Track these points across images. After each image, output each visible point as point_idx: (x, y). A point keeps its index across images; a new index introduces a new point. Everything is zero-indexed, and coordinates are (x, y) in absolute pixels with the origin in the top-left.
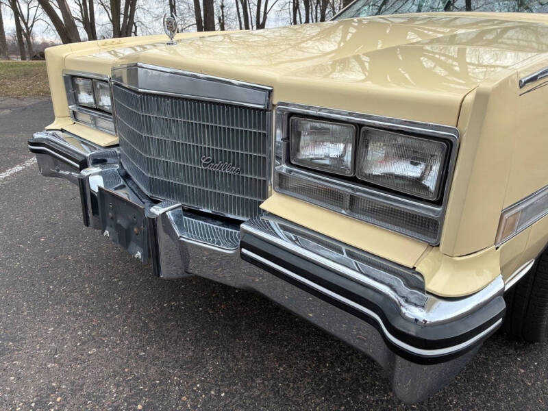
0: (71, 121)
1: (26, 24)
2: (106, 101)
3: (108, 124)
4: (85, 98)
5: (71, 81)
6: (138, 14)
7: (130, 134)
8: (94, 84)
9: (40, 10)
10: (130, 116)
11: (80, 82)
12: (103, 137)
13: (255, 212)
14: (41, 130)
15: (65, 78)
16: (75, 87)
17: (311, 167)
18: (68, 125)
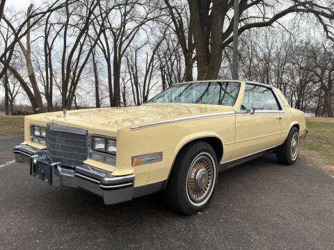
0: (30, 141)
1: (11, 95)
2: (44, 134)
3: (43, 142)
4: (37, 133)
5: (33, 127)
6: (78, 91)
7: (51, 145)
8: (41, 129)
9: (21, 88)
10: (50, 139)
11: (36, 128)
12: (41, 146)
13: (82, 164)
14: (19, 145)
15: (31, 127)
16: (34, 129)
17: (96, 150)
18: (29, 143)
